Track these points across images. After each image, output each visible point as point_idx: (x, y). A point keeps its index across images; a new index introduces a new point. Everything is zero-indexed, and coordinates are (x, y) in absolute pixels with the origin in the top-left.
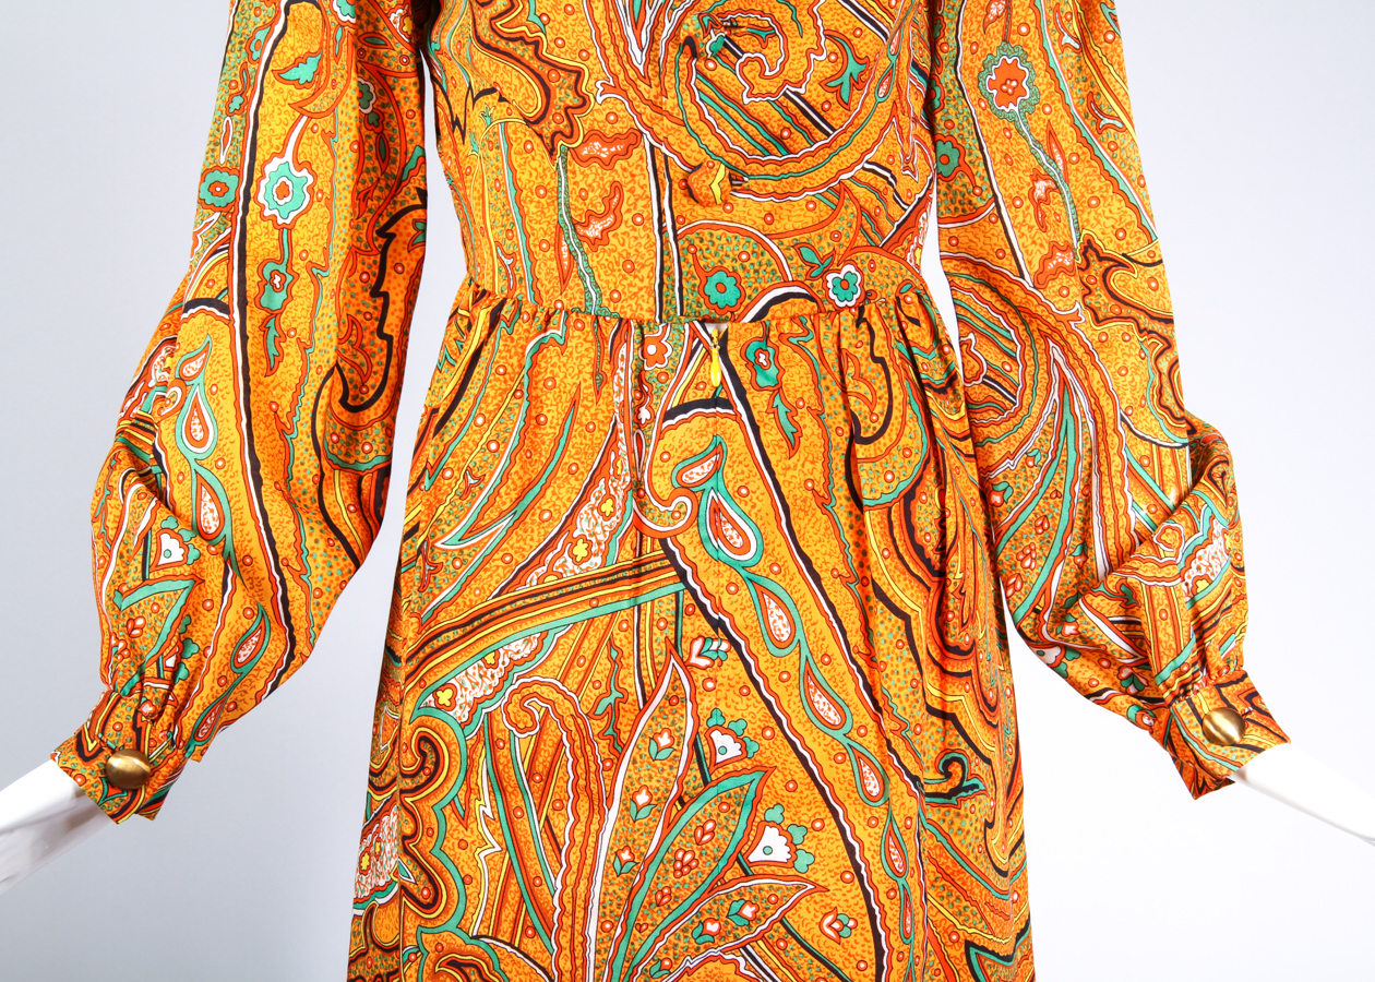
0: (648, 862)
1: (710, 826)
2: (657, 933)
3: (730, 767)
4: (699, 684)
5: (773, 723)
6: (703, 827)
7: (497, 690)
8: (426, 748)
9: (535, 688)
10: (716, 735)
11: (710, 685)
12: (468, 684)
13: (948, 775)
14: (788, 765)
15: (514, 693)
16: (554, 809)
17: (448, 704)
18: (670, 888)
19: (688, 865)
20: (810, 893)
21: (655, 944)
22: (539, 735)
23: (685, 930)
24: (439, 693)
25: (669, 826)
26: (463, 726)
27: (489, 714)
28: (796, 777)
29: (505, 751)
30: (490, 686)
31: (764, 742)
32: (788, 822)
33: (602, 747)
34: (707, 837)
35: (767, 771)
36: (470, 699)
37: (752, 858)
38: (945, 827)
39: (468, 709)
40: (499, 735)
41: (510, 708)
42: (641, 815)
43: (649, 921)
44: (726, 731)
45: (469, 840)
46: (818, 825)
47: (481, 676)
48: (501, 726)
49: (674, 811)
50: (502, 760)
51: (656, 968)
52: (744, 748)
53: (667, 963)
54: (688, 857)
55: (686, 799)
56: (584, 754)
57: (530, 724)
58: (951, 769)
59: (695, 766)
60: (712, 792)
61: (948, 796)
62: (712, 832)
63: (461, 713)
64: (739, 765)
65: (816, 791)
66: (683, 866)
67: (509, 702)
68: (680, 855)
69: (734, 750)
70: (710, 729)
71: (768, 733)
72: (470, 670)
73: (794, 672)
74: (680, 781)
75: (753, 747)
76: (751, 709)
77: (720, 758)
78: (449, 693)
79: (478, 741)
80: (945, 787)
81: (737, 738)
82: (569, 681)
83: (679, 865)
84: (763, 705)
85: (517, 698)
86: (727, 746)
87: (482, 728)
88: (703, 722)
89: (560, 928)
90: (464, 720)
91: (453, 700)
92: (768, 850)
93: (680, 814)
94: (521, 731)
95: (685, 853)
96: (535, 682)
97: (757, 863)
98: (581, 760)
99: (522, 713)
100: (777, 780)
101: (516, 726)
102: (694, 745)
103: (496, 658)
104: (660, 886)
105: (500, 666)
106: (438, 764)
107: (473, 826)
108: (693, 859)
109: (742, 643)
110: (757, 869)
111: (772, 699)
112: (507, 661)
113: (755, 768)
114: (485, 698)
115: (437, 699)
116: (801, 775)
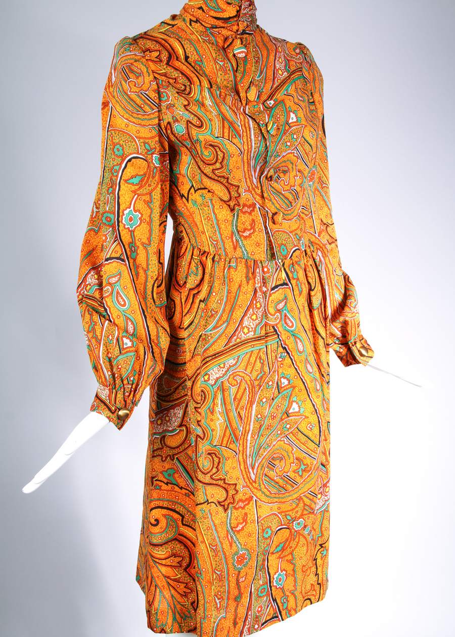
0: (265, 418)
1: (279, 405)
2: (267, 436)
3: (285, 388)
4: (279, 366)
5: (297, 374)
7: (224, 375)
8: (202, 393)
9: (237, 373)
10: (282, 380)
11: (282, 366)
12: (214, 373)
14: (300, 385)
15: (230, 375)
16: (241, 409)
17: (207, 380)
18: (271, 424)
20: (304, 419)
21: (266, 440)
22: (239, 387)
23: (274, 434)
25: (270, 406)
26: (212, 386)
27: (222, 382)
28: (301, 388)
29: (227, 392)
30: (222, 374)
31: (295, 380)
32: (298, 400)
34: (279, 408)
35: (294, 387)
36: (215, 378)
39: (214, 381)
40: (225, 388)
41: (229, 380)
42: (264, 404)
43: (265, 433)
44: (285, 378)
45: (214, 419)
46: (305, 400)
47: (218, 371)
48: (226, 385)
50: (226, 395)
51: (267, 446)
52: (289, 382)
53: (269, 444)
54: (275, 414)
55: (274, 398)
57: (236, 384)
59: (277, 389)
60: (280, 395)
63: (212, 382)
64: (287, 387)
65: (306, 391)
66: (274, 417)
67: (229, 378)
68: (273, 414)
70: (281, 378)
71: (296, 377)
72: (214, 369)
73: (303, 360)
74: (273, 394)
75: (291, 382)
76: (291, 371)
77: (283, 386)
78: (207, 376)
79: (218, 390)
81: (288, 379)
82: (248, 370)
83: (272, 417)
84: (295, 370)
85: (232, 377)
86: (285, 382)
87: (220, 386)
88: (279, 377)
89: (240, 439)
90: (213, 384)
91: (209, 378)
92: (294, 409)
93: (272, 402)
94: (233, 386)
96: (237, 371)
97: (291, 413)
98: (251, 393)
99: (233, 381)
100: (297, 390)
101: (231, 385)
102: (277, 383)
103: (224, 365)
104: (268, 424)
105: (226, 367)
106: (205, 397)
107: (215, 414)
109: (290, 353)
110: (291, 415)
111: (297, 368)
112: (228, 366)
113: (291, 387)
114: (220, 377)
115: (204, 378)
116: (303, 387)
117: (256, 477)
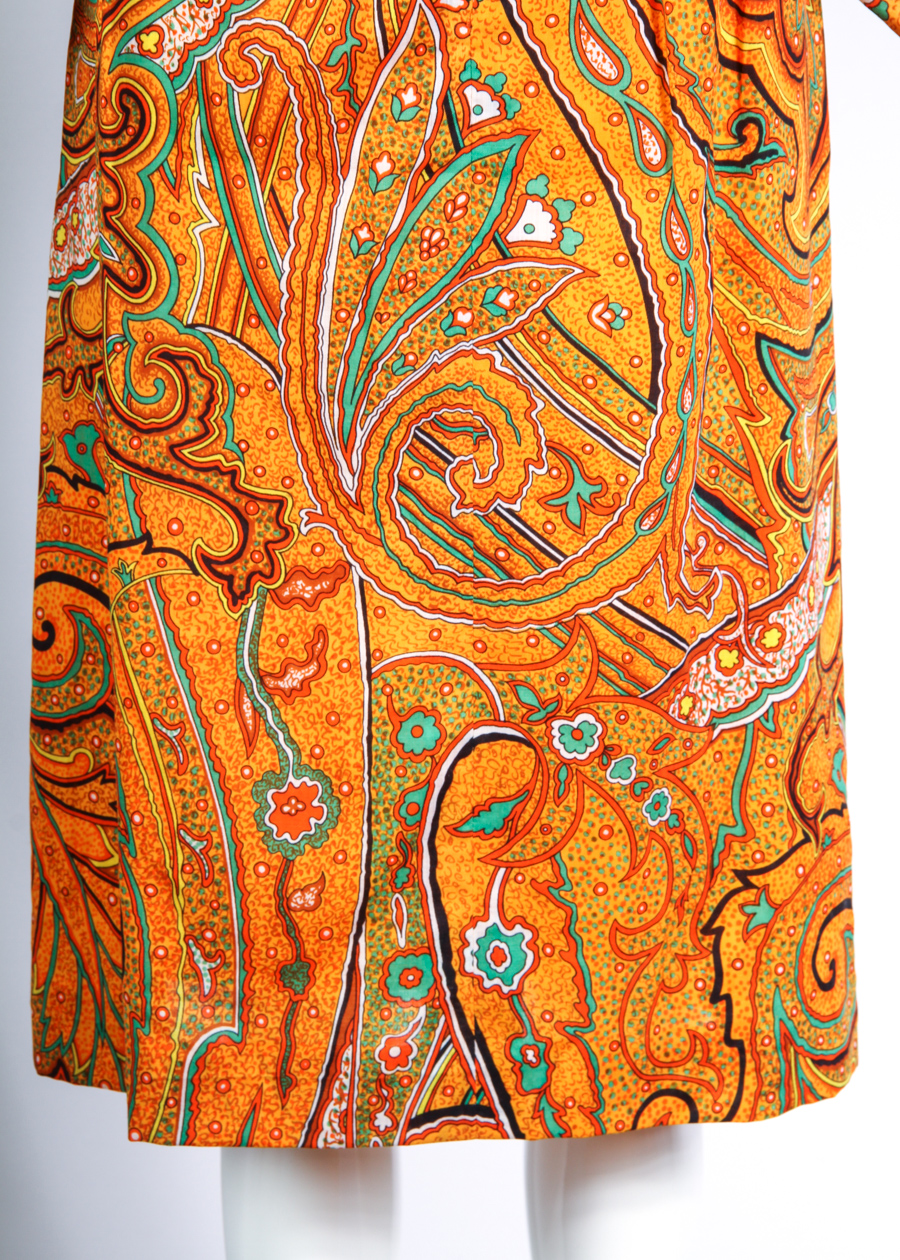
0: (389, 241)
1: (462, 200)
2: (400, 324)
3: (487, 131)
4: (450, 30)
5: (537, 77)
6: (454, 201)
7: (211, 35)
8: (130, 103)
9: (256, 32)
10: (470, 92)
11: (463, 30)
12: (177, 27)
13: (742, 139)
14: (554, 128)
15: (231, 38)
16: (280, 178)
17: (154, 50)
18: (415, 272)
19: (436, 245)
20: (578, 278)
21: (397, 336)
22: (262, 90)
23: (433, 321)
24: (143, 37)
25: (414, 199)
26: (172, 76)
27: (203, 64)
28: (563, 142)
29: (222, 109)
30: (203, 29)
31: (527, 100)
32: (553, 195)
33: (336, 104)
34: (458, 213)
35: (529, 135)
36: (180, 44)
37: (511, 237)
38: (737, 200)
39: (177, 57)
40: (215, 89)
41: (228, 56)
42: (381, 187)
43: (390, 310)
44: (481, 86)
45: (181, 213)
46: (588, 198)
47: (192, 17)
48: (217, 78)
49: (421, 182)
50: (219, 119)
51: (400, 363)
52: (503, 107)
53: (411, 358)
54: (437, 236)
55: (435, 168)
56: (315, 113)
57: (251, 76)
58: (746, 132)
59: (445, 128)
60: (465, 160)
61: (742, 164)
62: (465, 207)
63: (169, 62)
64: (497, 128)
65: (587, 158)
66: (430, 247)
67: (226, 50)
68: (427, 233)
69: (491, 109)
70: (464, 84)
71: (532, 89)
72: (179, 9)
73: (563, 15)
74: (428, 146)
75: (513, 107)
76: (512, 60)
77: (474, 119)
78: (154, 37)
79: (190, 96)
80: (739, 154)
81: (495, 95)
82: (297, 24)
83: (425, 245)
84: (526, 55)
85: (235, 44)
86: (482, 104)
87: (194, 80)
88: (455, 77)
89: (288, 317)
90: (173, 69)
91: (159, 45)
92: (529, 228)
93: (427, 185)
94: (241, 84)
95: (433, 231)
96: (257, 25)
97: (517, 244)
98: (312, 120)
99: (241, 63)
100: (541, 146)
101: (235, 79)
102: (445, 103)
104: (404, 270)
105: (216, 4)
106: (143, 122)
107: (186, 196)
108: (443, 238)
110: (516, 250)
111: (536, 49)
113: (515, 132)
114: (198, 43)
115: (140, 44)
116: (569, 140)
117: (360, 487)
